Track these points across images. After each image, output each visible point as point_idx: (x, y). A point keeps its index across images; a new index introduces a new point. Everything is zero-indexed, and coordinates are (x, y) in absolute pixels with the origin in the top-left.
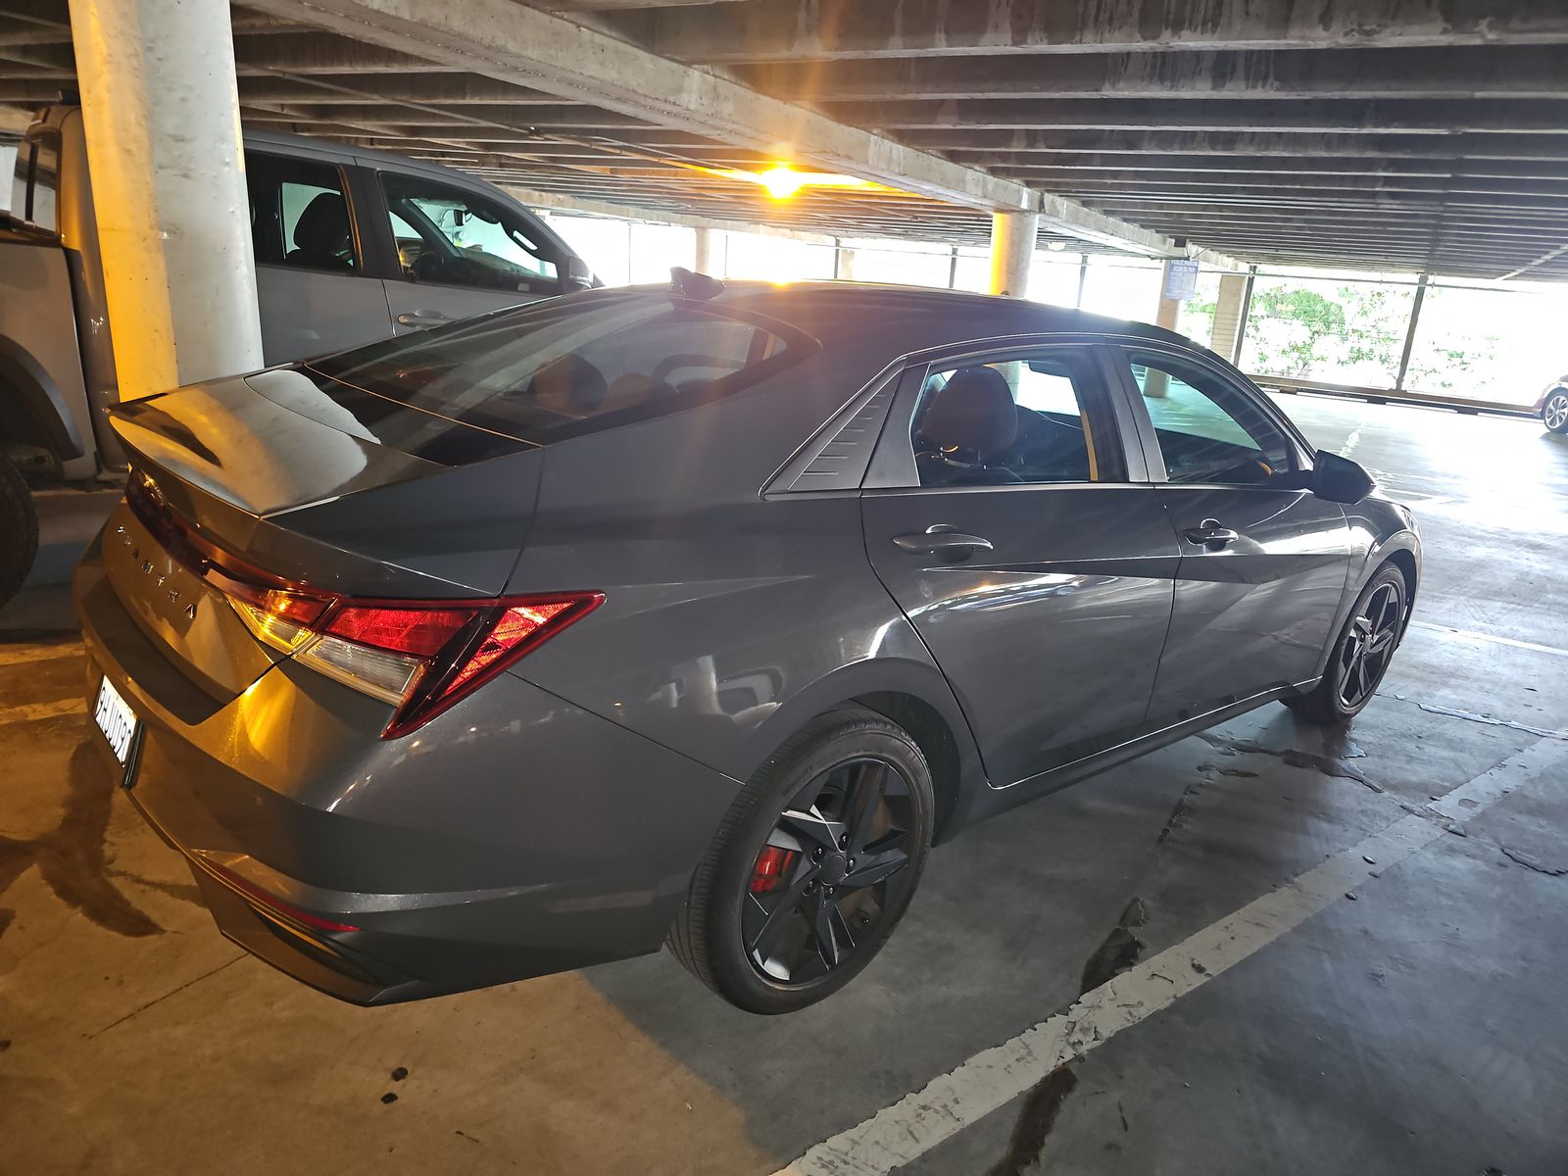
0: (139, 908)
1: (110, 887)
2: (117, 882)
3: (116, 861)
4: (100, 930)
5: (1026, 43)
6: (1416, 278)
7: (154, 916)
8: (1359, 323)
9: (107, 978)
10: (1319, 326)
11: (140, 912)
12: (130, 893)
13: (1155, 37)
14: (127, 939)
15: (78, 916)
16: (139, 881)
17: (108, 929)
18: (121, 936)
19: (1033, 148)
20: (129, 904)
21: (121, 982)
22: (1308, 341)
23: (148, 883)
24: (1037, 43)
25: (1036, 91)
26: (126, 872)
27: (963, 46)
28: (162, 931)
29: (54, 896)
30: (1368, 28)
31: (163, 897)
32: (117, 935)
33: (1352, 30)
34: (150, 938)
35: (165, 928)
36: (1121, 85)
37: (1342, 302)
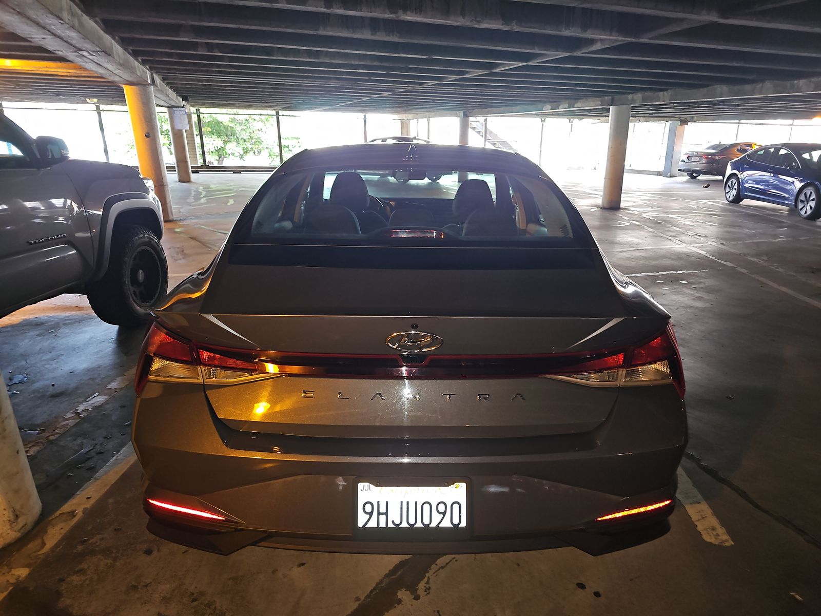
5: (333, 8)
6: (274, 112)
8: (245, 135)
10: (225, 138)
13: (396, 13)
19: (212, 52)
22: (223, 146)
24: (338, 9)
25: (283, 28)
27: (297, 5)
30: (478, 19)
33: (473, 20)
36: (328, 29)
37: (232, 125)
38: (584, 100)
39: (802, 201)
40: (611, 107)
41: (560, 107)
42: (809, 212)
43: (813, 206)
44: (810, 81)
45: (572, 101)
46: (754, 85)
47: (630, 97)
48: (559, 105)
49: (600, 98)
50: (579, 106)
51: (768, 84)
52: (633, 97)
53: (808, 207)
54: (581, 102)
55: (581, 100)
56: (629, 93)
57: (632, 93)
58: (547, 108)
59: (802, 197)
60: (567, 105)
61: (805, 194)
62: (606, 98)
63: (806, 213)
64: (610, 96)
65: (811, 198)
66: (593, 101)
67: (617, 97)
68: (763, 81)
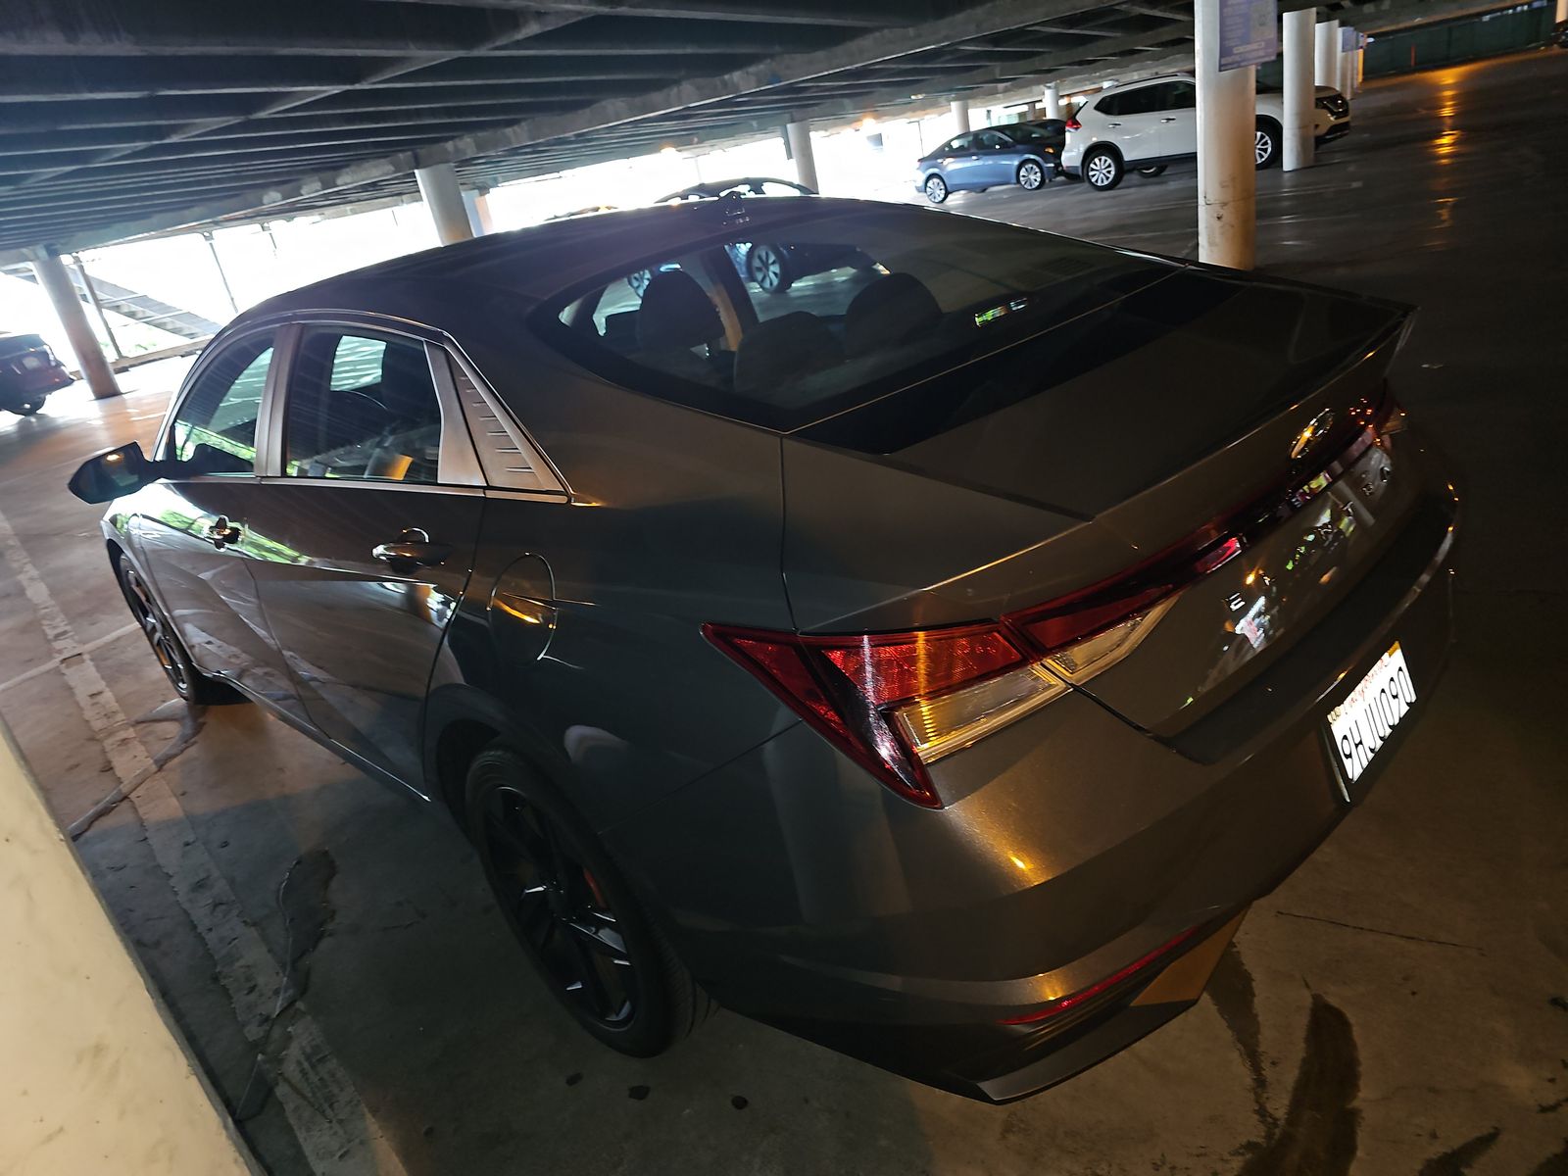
0: (1302, 1045)
1: (1296, 1104)
2: (1279, 1106)
3: (1244, 1141)
4: (1364, 1055)
7: (1301, 1022)
9: (1414, 993)
11: (1307, 1040)
12: (1285, 1078)
14: (1352, 1020)
15: (1365, 1095)
16: (1261, 1083)
17: (1354, 1046)
18: (1354, 1029)
20: (1304, 1060)
21: (1406, 979)
23: (1256, 1068)
26: (1256, 1112)
28: (1317, 998)
29: (1359, 1153)
31: (1267, 1039)
32: (1357, 1033)
34: (1333, 1001)
35: (1310, 1000)
38: (353, 168)
39: (759, 269)
40: (416, 171)
41: (302, 192)
42: (776, 282)
43: (778, 271)
44: (747, 73)
45: (327, 175)
46: (665, 91)
47: (449, 145)
48: (300, 188)
49: (388, 159)
50: (346, 180)
51: (687, 87)
52: (456, 147)
53: (772, 275)
54: (347, 173)
55: (347, 170)
56: (447, 139)
57: (452, 138)
58: (273, 198)
59: (757, 263)
60: (318, 185)
61: (760, 258)
62: (401, 155)
63: (771, 284)
64: (408, 150)
65: (771, 261)
66: (376, 166)
67: (422, 151)
68: (677, 82)
